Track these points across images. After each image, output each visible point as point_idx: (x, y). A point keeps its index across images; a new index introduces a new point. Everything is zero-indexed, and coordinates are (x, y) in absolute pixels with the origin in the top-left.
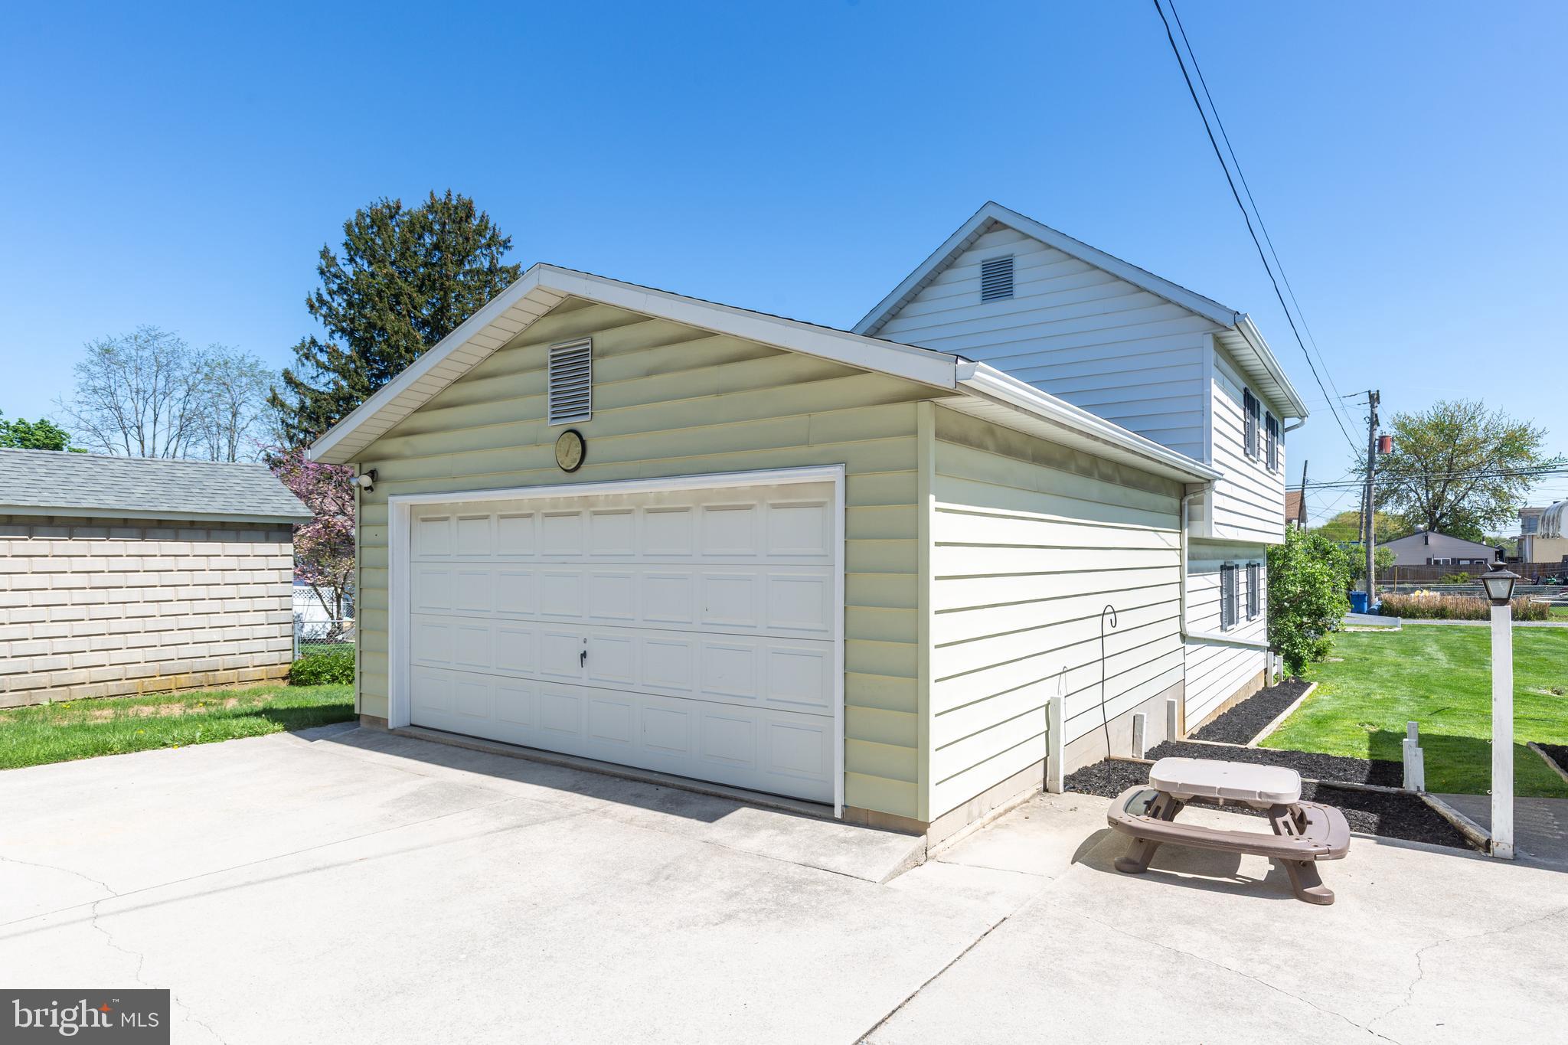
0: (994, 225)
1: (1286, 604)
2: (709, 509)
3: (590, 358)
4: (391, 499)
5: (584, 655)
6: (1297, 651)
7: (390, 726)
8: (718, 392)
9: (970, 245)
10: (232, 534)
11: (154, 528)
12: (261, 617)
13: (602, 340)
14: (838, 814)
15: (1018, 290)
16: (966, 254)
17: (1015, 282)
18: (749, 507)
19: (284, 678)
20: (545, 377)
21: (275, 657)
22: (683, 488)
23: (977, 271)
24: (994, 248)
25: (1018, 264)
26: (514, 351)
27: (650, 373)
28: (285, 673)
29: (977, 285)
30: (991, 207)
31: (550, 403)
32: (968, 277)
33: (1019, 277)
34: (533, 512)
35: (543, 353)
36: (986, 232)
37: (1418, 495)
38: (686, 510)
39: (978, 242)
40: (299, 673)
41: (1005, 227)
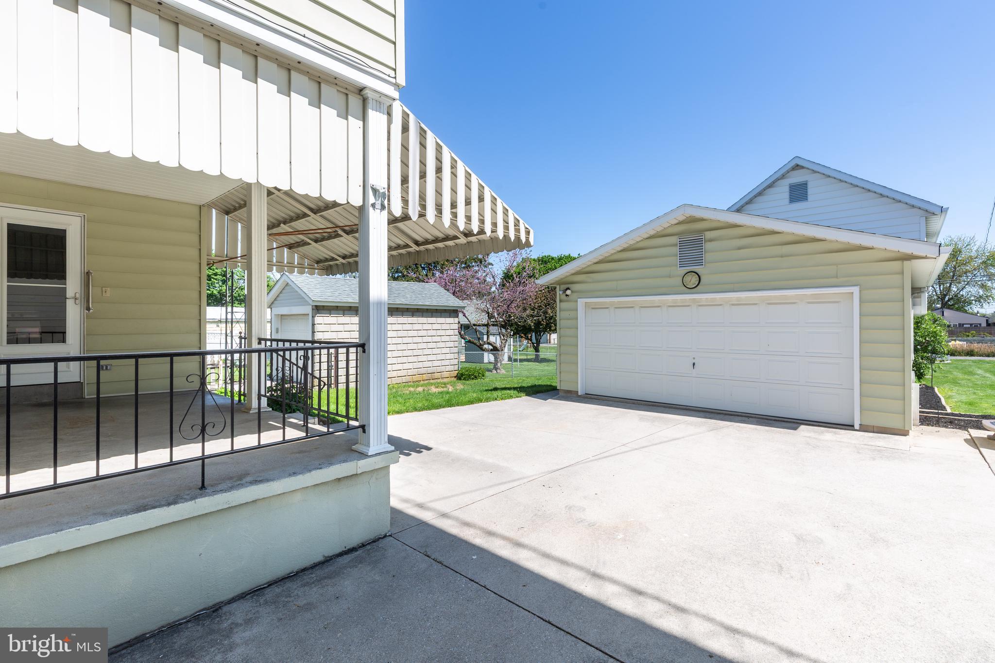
0: (797, 167)
1: (918, 347)
2: (769, 304)
3: (704, 242)
4: (579, 300)
5: (694, 364)
6: (922, 371)
7: (579, 394)
8: (782, 257)
9: (783, 177)
10: (439, 314)
11: (415, 312)
12: (447, 350)
13: (709, 235)
14: (857, 427)
15: (810, 197)
16: (779, 181)
17: (809, 193)
18: (794, 303)
19: (455, 377)
20: (676, 250)
21: (452, 368)
22: (756, 295)
23: (786, 189)
24: (797, 178)
25: (810, 186)
26: (653, 239)
27: (739, 248)
28: (455, 375)
29: (786, 195)
30: (797, 159)
31: (678, 261)
32: (782, 191)
33: (811, 191)
34: (661, 305)
35: (674, 240)
36: (791, 171)
37: (934, 288)
38: (756, 304)
39: (787, 175)
40: (462, 375)
41: (803, 167)
